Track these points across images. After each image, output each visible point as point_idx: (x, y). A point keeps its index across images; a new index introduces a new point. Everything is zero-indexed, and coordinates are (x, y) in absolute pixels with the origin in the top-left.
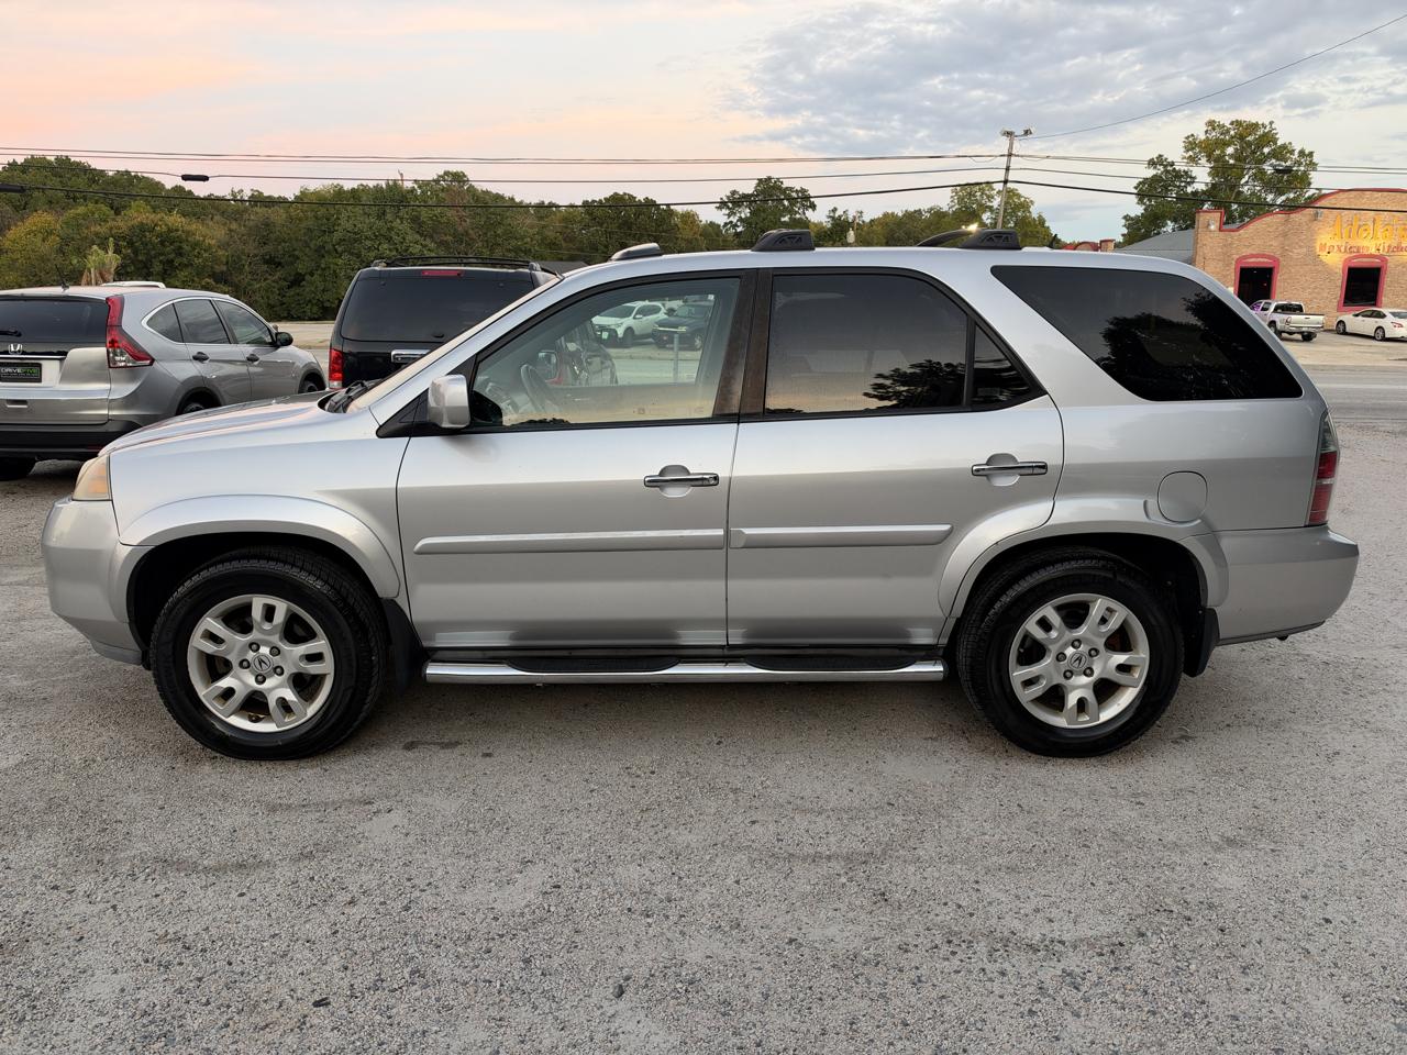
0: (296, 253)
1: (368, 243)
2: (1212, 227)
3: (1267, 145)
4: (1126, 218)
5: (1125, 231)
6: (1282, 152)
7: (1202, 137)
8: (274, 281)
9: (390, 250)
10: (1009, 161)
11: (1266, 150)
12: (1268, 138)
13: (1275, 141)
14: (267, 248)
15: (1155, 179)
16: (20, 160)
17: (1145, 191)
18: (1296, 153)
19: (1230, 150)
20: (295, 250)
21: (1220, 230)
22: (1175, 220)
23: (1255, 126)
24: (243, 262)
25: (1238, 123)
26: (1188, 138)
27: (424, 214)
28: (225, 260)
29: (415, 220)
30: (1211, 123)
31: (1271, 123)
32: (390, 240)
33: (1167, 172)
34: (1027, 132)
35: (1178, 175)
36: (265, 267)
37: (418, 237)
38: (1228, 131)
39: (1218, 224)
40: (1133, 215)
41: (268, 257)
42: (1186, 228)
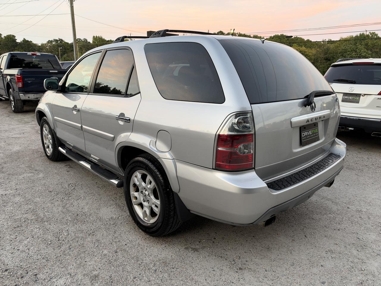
0: (334, 57)
1: (349, 53)
8: (326, 65)
9: (355, 55)
14: (326, 56)
16: (272, 36)
20: (334, 56)
24: (319, 60)
27: (370, 43)
28: (313, 59)
29: (367, 45)
32: (356, 51)
36: (324, 61)
37: (365, 50)
41: (326, 58)
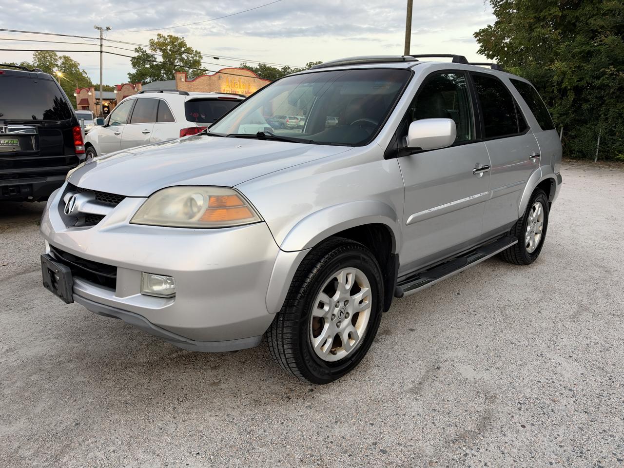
2: (183, 80)
3: (183, 47)
4: (129, 74)
5: (130, 80)
6: (189, 51)
7: (156, 41)
10: (101, 42)
11: (183, 49)
12: (182, 44)
13: (186, 45)
15: (139, 58)
17: (136, 62)
18: (194, 51)
19: (169, 48)
21: (186, 81)
22: (150, 77)
23: (177, 39)
25: (171, 37)
26: (150, 40)
30: (159, 35)
31: (183, 38)
33: (144, 54)
34: (108, 29)
35: (148, 56)
38: (166, 39)
39: (184, 78)
40: (132, 73)
42: (156, 80)
